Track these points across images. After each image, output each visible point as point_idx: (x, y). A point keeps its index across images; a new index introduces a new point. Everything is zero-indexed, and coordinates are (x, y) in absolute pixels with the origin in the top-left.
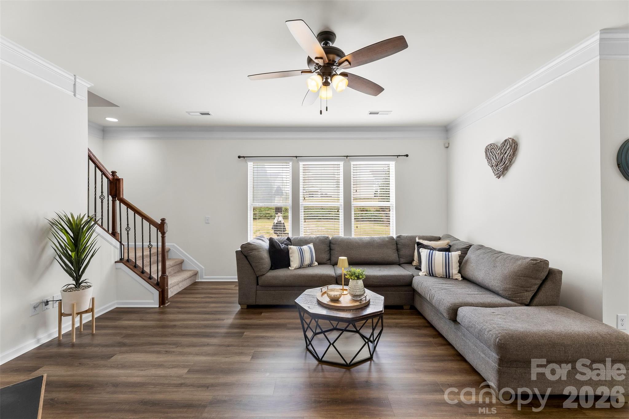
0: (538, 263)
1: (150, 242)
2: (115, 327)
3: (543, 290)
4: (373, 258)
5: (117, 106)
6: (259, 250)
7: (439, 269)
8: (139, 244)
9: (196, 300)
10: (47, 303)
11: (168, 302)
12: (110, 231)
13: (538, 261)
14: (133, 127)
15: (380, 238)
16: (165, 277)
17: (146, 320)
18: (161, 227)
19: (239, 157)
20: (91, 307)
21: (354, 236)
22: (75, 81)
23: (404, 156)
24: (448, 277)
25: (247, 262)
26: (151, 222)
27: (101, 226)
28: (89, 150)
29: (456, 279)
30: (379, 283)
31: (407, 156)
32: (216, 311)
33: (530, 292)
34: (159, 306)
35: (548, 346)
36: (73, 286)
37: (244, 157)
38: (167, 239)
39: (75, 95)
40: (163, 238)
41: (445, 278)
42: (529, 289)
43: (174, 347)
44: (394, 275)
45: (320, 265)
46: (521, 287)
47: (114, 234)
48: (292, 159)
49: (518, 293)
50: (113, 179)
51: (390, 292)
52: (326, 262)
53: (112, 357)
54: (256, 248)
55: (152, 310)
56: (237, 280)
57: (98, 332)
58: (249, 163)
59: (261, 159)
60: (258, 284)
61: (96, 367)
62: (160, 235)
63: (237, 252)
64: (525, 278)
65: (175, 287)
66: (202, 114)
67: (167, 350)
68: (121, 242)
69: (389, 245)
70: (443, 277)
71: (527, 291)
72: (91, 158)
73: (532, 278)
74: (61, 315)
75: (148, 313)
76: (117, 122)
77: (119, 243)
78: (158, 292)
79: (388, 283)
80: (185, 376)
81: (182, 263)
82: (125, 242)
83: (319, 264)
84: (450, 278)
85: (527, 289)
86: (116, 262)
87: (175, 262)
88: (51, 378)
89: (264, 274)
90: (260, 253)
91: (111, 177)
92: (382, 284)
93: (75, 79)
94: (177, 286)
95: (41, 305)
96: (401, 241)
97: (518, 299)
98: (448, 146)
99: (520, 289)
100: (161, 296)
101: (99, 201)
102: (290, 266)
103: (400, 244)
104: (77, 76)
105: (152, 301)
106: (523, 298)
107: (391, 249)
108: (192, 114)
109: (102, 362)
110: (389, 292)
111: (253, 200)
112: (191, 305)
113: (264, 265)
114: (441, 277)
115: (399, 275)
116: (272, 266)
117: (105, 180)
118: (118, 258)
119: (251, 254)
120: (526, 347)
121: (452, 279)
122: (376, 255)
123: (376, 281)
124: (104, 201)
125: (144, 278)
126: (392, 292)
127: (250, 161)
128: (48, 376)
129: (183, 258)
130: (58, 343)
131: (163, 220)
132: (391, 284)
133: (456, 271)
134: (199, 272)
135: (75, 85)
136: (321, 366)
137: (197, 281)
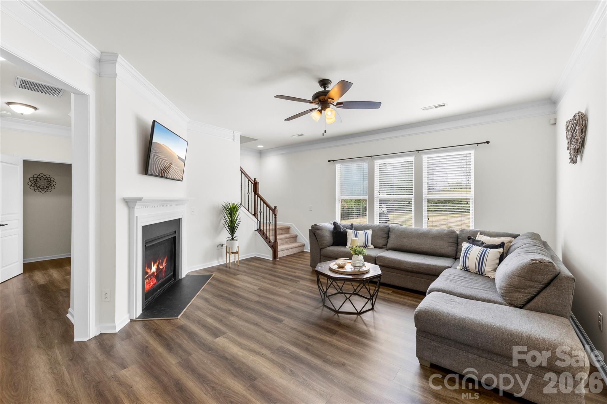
0: (537, 263)
1: (270, 220)
2: (248, 265)
3: (541, 295)
4: (423, 248)
5: (257, 140)
6: (322, 230)
7: (472, 264)
8: (265, 221)
9: (293, 260)
10: (222, 245)
11: (278, 259)
12: (253, 213)
13: (537, 262)
14: (272, 148)
15: (437, 230)
16: (276, 242)
17: (262, 265)
18: (274, 210)
19: (329, 161)
20: (237, 251)
21: (425, 227)
22: (234, 134)
23: (485, 143)
24: (481, 274)
25: (315, 238)
26: (270, 208)
27: (245, 207)
28: (241, 168)
29: (489, 277)
30: (411, 269)
31: (488, 142)
32: (298, 268)
33: (523, 294)
34: (273, 260)
35: (457, 328)
36: (231, 239)
37: (333, 161)
38: (277, 219)
39: (234, 141)
40: (275, 218)
41: (478, 274)
42: (522, 290)
43: (262, 278)
44: (427, 264)
45: (375, 249)
46: (514, 286)
47: (254, 215)
48: (367, 159)
49: (509, 293)
50: (254, 183)
51: (424, 280)
52: (382, 247)
53: (237, 275)
54: (320, 228)
55: (268, 261)
56: (310, 251)
57: (241, 265)
58: (337, 165)
59: (353, 160)
60: (321, 255)
61: (230, 277)
62: (274, 216)
63: (309, 230)
64: (519, 278)
65: (286, 251)
66: (300, 135)
67: (259, 278)
68: (258, 219)
69: (445, 238)
70: (477, 274)
71: (520, 292)
72: (242, 171)
73: (526, 279)
74: (227, 252)
75: (266, 262)
76: (263, 147)
77: (257, 220)
78: (272, 251)
79: (419, 270)
80: (256, 290)
81: (296, 237)
82: (259, 219)
83: (375, 247)
84: (483, 275)
85: (520, 290)
86: (255, 231)
87: (291, 236)
88: (215, 276)
89: (325, 248)
90: (323, 232)
91: (253, 182)
92: (413, 270)
93: (234, 133)
94: (287, 251)
95: (220, 246)
96: (462, 235)
97: (508, 298)
98: (555, 123)
99: (512, 289)
100: (274, 254)
101: (247, 195)
102: (347, 245)
103: (461, 238)
104: (234, 131)
105: (270, 256)
106: (513, 299)
107: (447, 242)
108: (294, 136)
109: (233, 276)
110: (422, 279)
111: (341, 193)
112: (288, 262)
113: (325, 241)
114: (475, 273)
115: (432, 265)
116: (333, 243)
117: (250, 183)
118: (256, 229)
119: (316, 232)
120: (435, 323)
121: (485, 276)
122: (427, 246)
123: (409, 266)
124: (249, 195)
125: (266, 241)
126: (425, 280)
127: (338, 163)
128: (214, 275)
129: (297, 233)
130: (226, 266)
131: (275, 207)
132: (423, 272)
133: (491, 268)
134: (306, 244)
135: (234, 135)
136: (323, 307)
137: (304, 250)
